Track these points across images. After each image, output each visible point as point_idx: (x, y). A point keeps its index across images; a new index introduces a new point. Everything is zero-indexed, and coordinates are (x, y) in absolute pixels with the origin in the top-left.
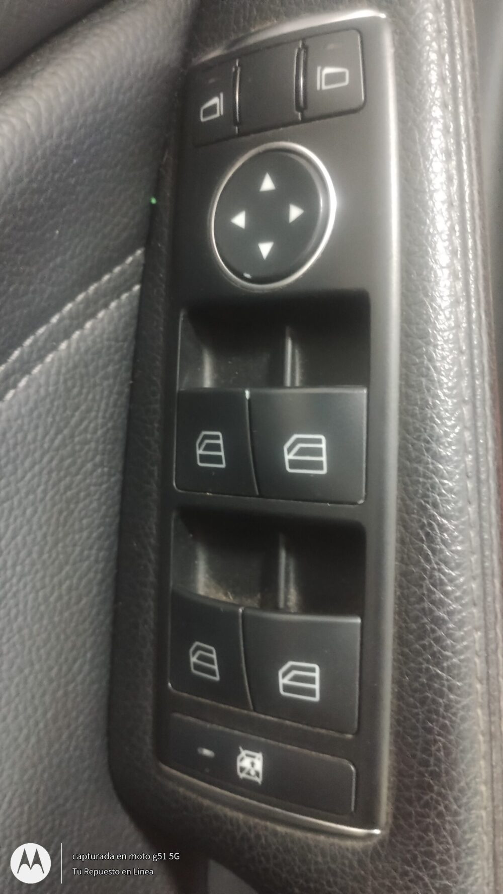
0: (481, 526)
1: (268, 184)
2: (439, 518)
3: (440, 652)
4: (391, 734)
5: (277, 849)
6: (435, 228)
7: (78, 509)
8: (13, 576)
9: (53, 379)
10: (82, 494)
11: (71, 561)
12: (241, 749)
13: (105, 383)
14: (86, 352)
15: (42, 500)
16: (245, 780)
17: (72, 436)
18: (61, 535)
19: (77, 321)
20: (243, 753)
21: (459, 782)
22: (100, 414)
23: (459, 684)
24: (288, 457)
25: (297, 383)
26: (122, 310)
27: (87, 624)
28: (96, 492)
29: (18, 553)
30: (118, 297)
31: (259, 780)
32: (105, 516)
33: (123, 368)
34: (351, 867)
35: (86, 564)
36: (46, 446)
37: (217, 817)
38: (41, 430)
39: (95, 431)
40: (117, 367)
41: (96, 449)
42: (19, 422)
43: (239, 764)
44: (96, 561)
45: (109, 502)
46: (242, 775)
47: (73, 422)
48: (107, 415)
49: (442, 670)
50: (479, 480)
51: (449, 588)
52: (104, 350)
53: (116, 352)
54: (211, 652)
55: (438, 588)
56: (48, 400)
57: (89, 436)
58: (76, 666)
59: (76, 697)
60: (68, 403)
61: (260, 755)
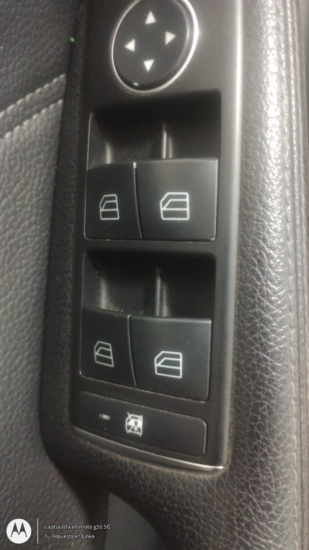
0: (296, 256)
1: (151, 19)
2: (267, 249)
3: (266, 343)
4: (231, 400)
5: (152, 481)
6: (268, 46)
7: (18, 253)
10: (21, 242)
11: (14, 288)
12: (128, 413)
13: (38, 166)
14: (25, 141)
16: (130, 434)
17: (14, 200)
18: (6, 269)
20: (130, 416)
21: (278, 432)
22: (35, 188)
23: (279, 365)
24: (163, 209)
25: (170, 156)
26: (50, 116)
27: (25, 333)
28: (32, 241)
30: (48, 106)
31: (140, 434)
32: (38, 259)
33: (51, 157)
34: (203, 492)
35: (25, 290)
37: (111, 461)
39: (31, 199)
40: (46, 155)
41: (31, 212)
43: (127, 424)
44: (32, 290)
45: (41, 250)
46: (129, 431)
47: (15, 190)
48: (39, 189)
49: (268, 355)
50: (295, 225)
51: (273, 298)
52: (37, 143)
53: (45, 145)
54: (108, 347)
55: (266, 298)
57: (26, 202)
58: (17, 360)
59: (17, 382)
60: (12, 177)
61: (141, 417)
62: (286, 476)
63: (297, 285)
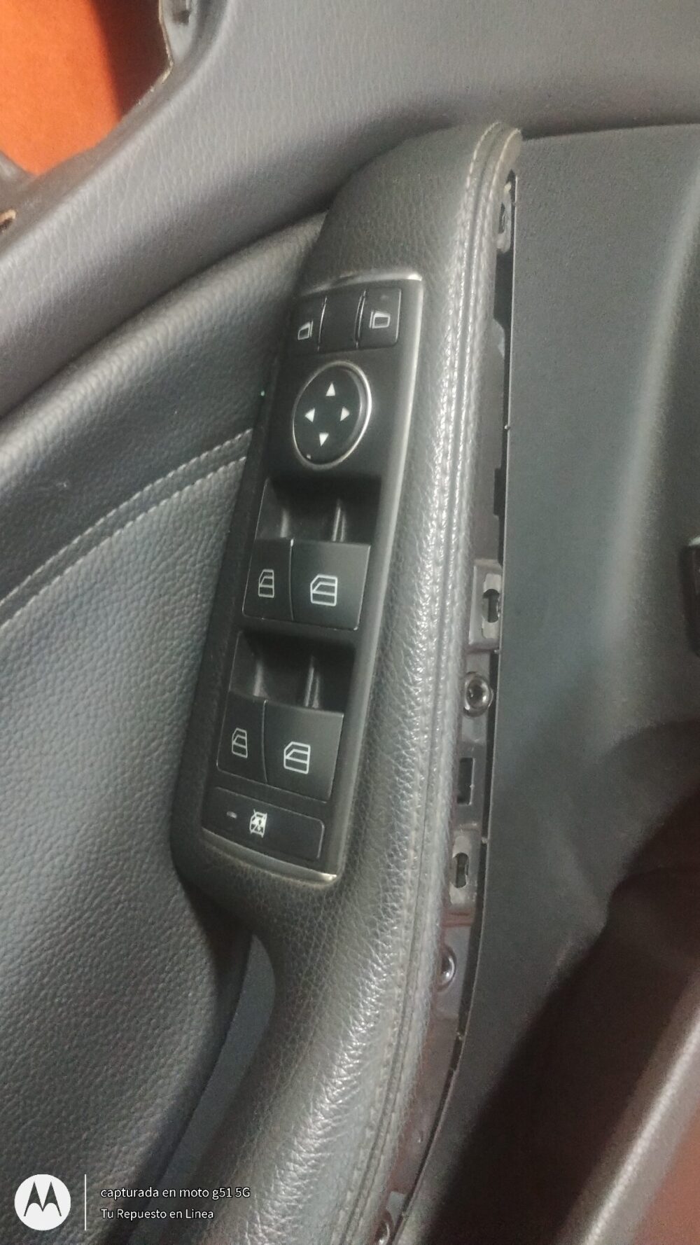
0: (440, 657)
1: (331, 391)
2: (405, 645)
3: (393, 744)
4: (352, 802)
5: (269, 890)
7: (172, 622)
8: (113, 659)
9: (164, 519)
10: (177, 611)
11: (161, 659)
12: (255, 811)
14: (195, 501)
15: (144, 608)
16: (253, 834)
17: (175, 565)
18: (155, 639)
19: (190, 478)
20: (256, 813)
22: (200, 552)
23: (404, 770)
24: (313, 591)
26: (228, 475)
27: (167, 714)
28: (189, 612)
29: (120, 643)
30: (227, 464)
31: (262, 834)
32: (194, 632)
33: (223, 520)
34: (313, 901)
35: (173, 666)
36: (152, 568)
37: (233, 868)
38: (149, 556)
39: (194, 565)
40: (219, 518)
41: (193, 579)
42: (134, 545)
43: (252, 823)
44: (182, 666)
45: (199, 622)
46: (252, 831)
47: (176, 554)
48: (205, 554)
49: (394, 758)
50: (442, 623)
51: (406, 698)
52: (209, 503)
53: (218, 507)
54: (244, 734)
55: (397, 696)
56: (158, 534)
57: (188, 567)
58: (153, 744)
59: (150, 768)
60: (174, 539)
61: (265, 816)
62: (397, 893)
63: (437, 688)
